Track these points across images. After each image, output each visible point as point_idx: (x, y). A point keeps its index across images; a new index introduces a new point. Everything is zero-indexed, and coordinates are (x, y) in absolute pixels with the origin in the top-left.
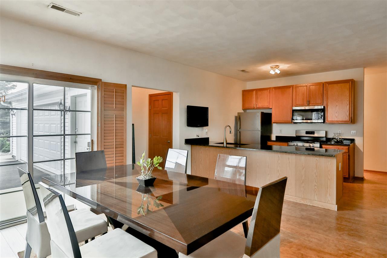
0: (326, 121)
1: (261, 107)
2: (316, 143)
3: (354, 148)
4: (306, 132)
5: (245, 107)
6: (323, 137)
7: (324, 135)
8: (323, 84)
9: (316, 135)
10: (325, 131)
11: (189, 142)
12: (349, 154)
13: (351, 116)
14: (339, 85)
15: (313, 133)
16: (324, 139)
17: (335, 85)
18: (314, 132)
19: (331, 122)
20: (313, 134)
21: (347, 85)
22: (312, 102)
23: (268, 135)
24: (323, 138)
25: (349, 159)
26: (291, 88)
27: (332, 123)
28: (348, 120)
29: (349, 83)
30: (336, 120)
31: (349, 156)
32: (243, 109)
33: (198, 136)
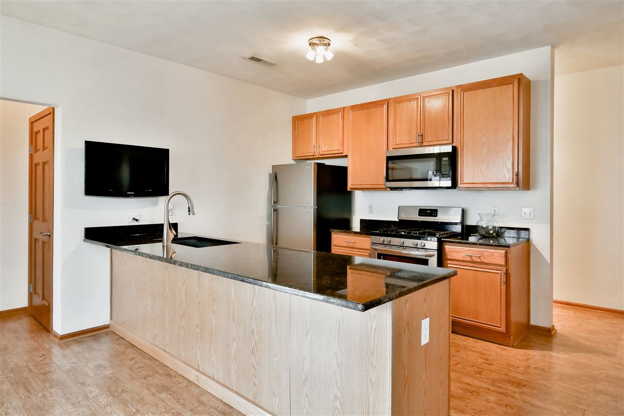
0: (459, 185)
1: (326, 153)
2: (429, 239)
3: (529, 253)
4: (420, 210)
5: (297, 155)
6: (456, 224)
7: (458, 219)
8: (453, 91)
9: (440, 218)
10: (461, 209)
11: (94, 234)
12: (507, 270)
13: (516, 170)
14: (488, 90)
15: (433, 212)
16: (458, 229)
17: (480, 92)
18: (436, 210)
19: (472, 186)
20: (434, 216)
21: (510, 91)
22: (428, 138)
23: (346, 216)
24: (457, 226)
25: (507, 283)
26: (385, 106)
27: (475, 188)
28: (511, 181)
29: (511, 85)
30: (482, 182)
31: (507, 274)
32: (293, 160)
33: (137, 220)
